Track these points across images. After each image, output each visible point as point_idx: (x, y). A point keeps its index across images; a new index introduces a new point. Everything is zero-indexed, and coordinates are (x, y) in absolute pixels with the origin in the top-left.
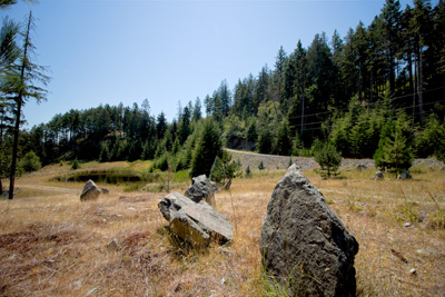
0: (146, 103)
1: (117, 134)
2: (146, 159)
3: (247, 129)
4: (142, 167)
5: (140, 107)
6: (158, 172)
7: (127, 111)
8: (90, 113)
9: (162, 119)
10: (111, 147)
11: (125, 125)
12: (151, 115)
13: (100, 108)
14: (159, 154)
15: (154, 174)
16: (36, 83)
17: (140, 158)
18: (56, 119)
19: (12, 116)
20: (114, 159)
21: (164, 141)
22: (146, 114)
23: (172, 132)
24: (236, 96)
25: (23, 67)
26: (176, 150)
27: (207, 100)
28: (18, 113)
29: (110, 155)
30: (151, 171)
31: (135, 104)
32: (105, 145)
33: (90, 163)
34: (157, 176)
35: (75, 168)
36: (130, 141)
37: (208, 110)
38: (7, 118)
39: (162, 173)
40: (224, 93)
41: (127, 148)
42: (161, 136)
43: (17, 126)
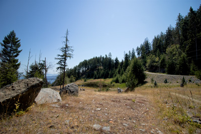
0: (110, 54)
1: (100, 68)
2: (110, 78)
3: (160, 61)
4: (108, 81)
5: (108, 56)
6: (114, 83)
7: (103, 58)
8: (90, 60)
9: (117, 60)
10: (97, 73)
11: (103, 64)
12: (112, 59)
13: (94, 58)
14: (115, 76)
15: (112, 84)
16: (70, 52)
17: (108, 77)
18: (80, 64)
19: (64, 64)
20: (99, 78)
21: (118, 70)
22: (110, 59)
23: (121, 66)
24: (153, 45)
25: (66, 47)
26: (122, 74)
27: (138, 49)
28: (65, 63)
29: (97, 76)
30: (111, 83)
31: (106, 55)
32: (95, 72)
33: (91, 80)
34: (113, 85)
35: (85, 81)
36: (104, 71)
37: (138, 54)
38: (62, 65)
39: (116, 84)
40: (147, 44)
41: (103, 73)
42: (116, 68)
43: (65, 67)
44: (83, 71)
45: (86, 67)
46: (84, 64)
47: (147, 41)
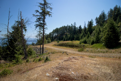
0: (75, 23)
1: (67, 33)
2: (76, 40)
5: (73, 25)
7: (69, 26)
8: (61, 28)
9: (80, 27)
10: (66, 37)
11: (69, 31)
12: (76, 27)
13: (63, 27)
17: (74, 40)
20: (67, 40)
21: (82, 34)
25: (45, 4)
27: (97, 19)
31: (72, 24)
32: (64, 36)
33: (61, 41)
34: (83, 46)
35: (58, 42)
39: (85, 45)
41: (70, 37)
42: (80, 33)
43: (44, 26)
44: (55, 35)
45: (57, 33)
46: (56, 31)
47: (104, 13)
